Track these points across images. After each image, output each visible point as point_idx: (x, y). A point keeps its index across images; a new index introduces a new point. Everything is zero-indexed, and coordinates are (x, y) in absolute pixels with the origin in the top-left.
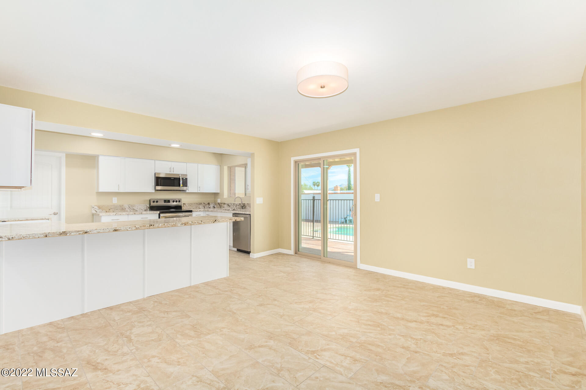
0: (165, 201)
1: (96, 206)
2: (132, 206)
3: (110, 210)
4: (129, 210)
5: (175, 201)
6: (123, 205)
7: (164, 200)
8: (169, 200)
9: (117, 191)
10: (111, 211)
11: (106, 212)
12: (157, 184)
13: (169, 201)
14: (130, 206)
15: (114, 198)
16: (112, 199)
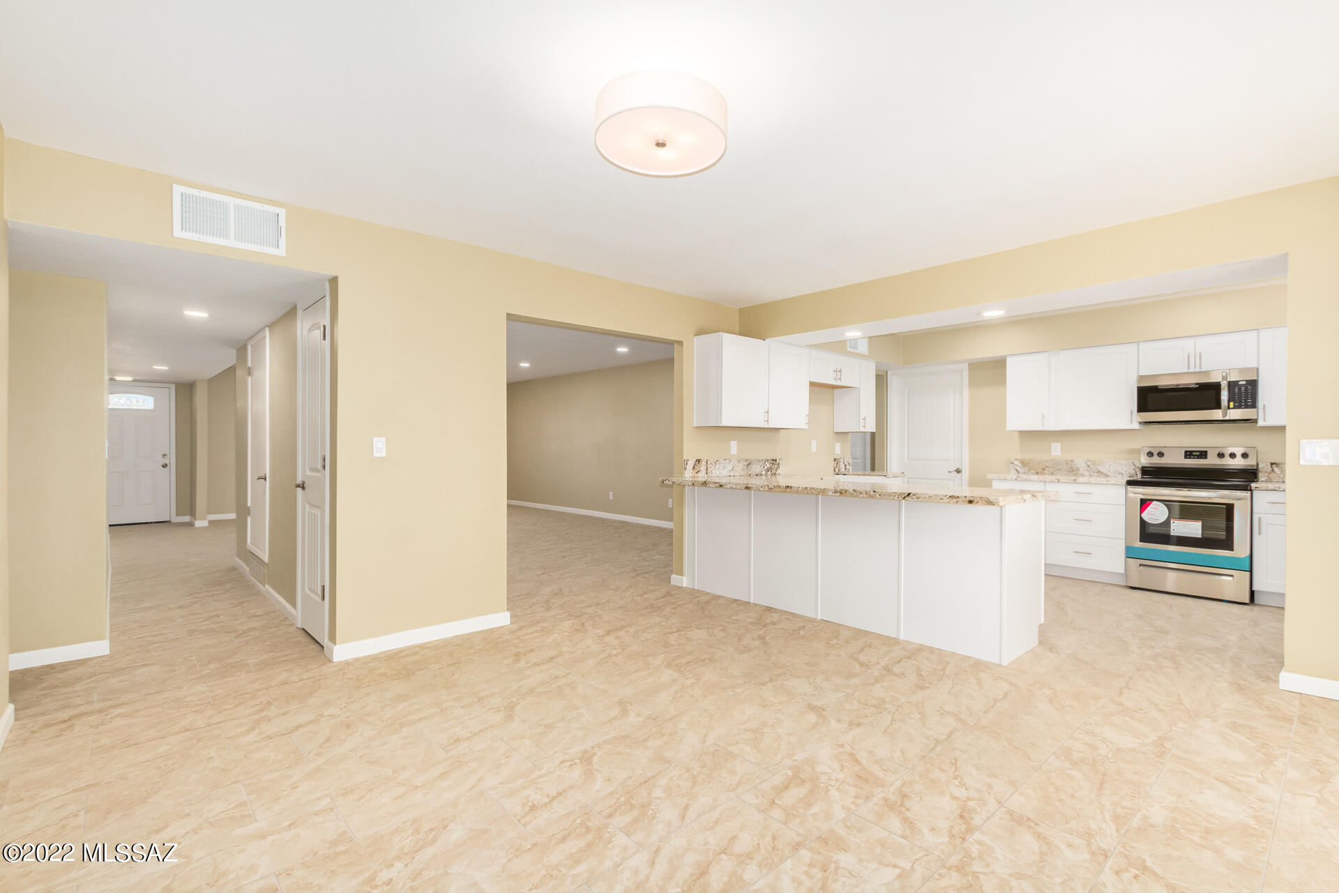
0: (1189, 454)
1: (1017, 460)
2: (1094, 463)
3: (1043, 469)
4: (1087, 473)
5: (1227, 453)
6: (1072, 461)
7: (1186, 452)
8: (1206, 452)
9: (1040, 428)
10: (1046, 472)
11: (1037, 473)
12: (1143, 406)
13: (1203, 455)
14: (1089, 463)
15: (1053, 445)
16: (1050, 446)
